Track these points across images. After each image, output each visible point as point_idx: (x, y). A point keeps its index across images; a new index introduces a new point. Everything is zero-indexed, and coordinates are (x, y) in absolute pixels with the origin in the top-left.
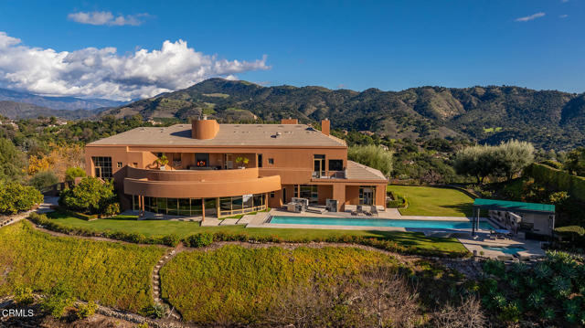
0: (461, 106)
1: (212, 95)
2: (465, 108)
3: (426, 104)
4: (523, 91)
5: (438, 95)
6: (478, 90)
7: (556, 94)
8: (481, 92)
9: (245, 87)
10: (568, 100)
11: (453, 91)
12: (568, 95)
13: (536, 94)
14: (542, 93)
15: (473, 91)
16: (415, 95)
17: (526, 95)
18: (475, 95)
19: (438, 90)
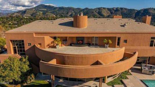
0: (110, 13)
1: (41, 9)
2: (111, 13)
3: (101, 12)
4: (126, 9)
5: (104, 10)
6: (114, 9)
7: (134, 10)
8: (115, 9)
9: (51, 7)
10: (136, 11)
11: (108, 9)
12: (137, 10)
13: (129, 10)
14: (130, 9)
15: (113, 9)
16: (98, 10)
17: (126, 10)
18: (113, 10)
19: (104, 8)
